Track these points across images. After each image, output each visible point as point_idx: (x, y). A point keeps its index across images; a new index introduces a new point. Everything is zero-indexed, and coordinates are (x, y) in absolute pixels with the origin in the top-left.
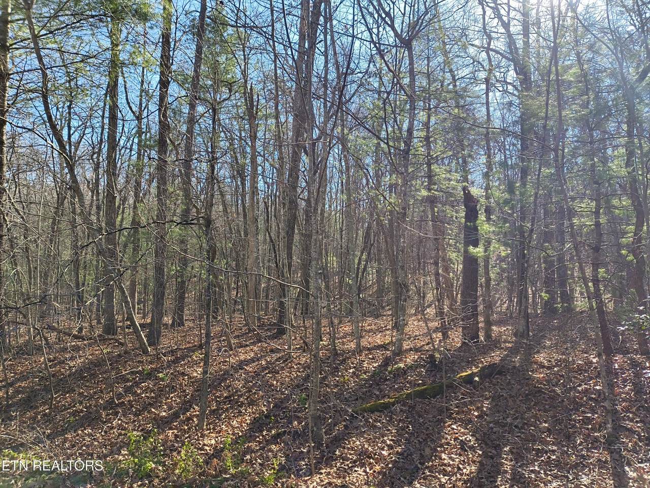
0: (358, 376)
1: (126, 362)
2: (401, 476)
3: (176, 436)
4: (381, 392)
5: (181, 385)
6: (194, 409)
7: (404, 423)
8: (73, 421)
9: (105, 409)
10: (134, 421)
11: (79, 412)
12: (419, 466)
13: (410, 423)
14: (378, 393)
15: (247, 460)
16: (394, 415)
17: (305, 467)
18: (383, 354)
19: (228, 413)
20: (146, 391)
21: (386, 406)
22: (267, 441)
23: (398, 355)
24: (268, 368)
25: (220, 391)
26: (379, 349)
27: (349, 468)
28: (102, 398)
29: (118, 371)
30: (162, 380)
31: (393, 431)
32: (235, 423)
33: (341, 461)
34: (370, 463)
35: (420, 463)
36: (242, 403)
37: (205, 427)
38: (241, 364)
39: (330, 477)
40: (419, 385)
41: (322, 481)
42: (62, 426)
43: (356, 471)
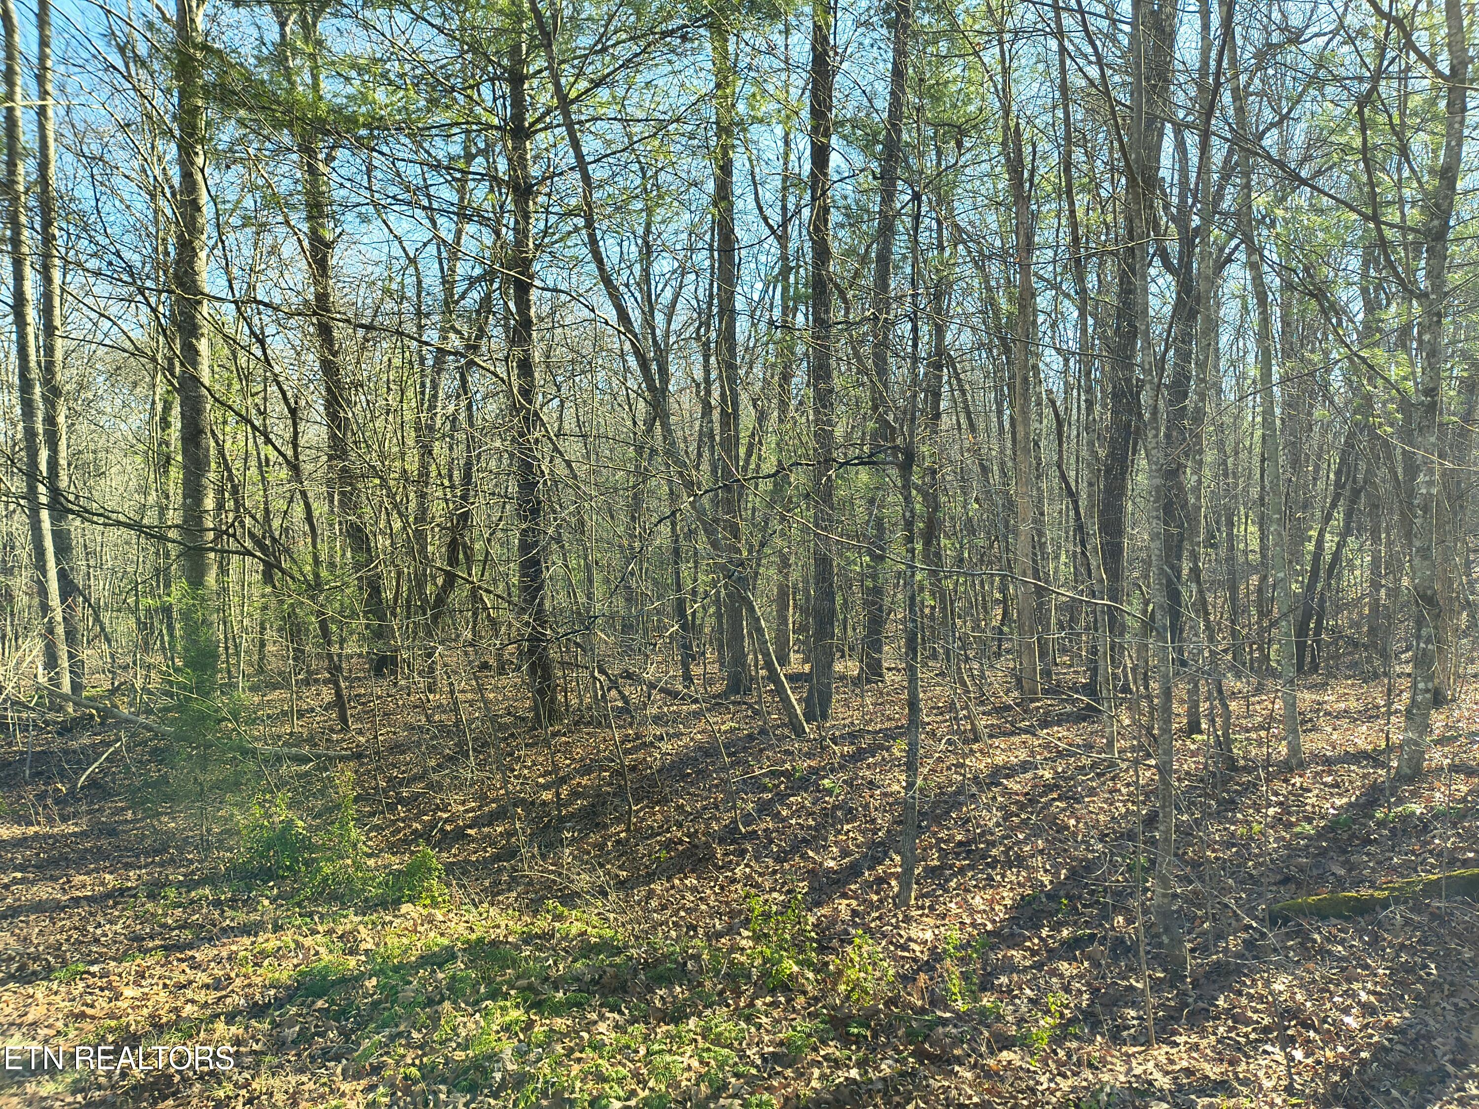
0: (1289, 826)
1: (761, 751)
2: (1394, 1086)
3: (855, 913)
4: (1350, 870)
5: (866, 806)
6: (892, 860)
7: (1415, 954)
8: (666, 859)
9: (721, 841)
10: (775, 872)
11: (676, 844)
12: (1450, 1068)
13: (1431, 956)
14: (1342, 872)
15: (1001, 985)
16: (1386, 930)
17: (1135, 1022)
18: (1365, 776)
19: (963, 876)
20: (797, 813)
21: (1364, 908)
22: (1050, 951)
23: (1410, 780)
24: (1057, 787)
25: (948, 829)
26: (1358, 763)
27: (1249, 1042)
28: (718, 820)
29: (748, 769)
30: (829, 792)
31: (1381, 971)
32: (977, 902)
33: (1230, 1022)
34: (1308, 1041)
35: (1453, 1062)
36: (996, 861)
37: (913, 902)
38: (998, 774)
39: (1195, 1055)
40: (1465, 863)
41: (1172, 1062)
42: (647, 867)
43: (1265, 1052)
